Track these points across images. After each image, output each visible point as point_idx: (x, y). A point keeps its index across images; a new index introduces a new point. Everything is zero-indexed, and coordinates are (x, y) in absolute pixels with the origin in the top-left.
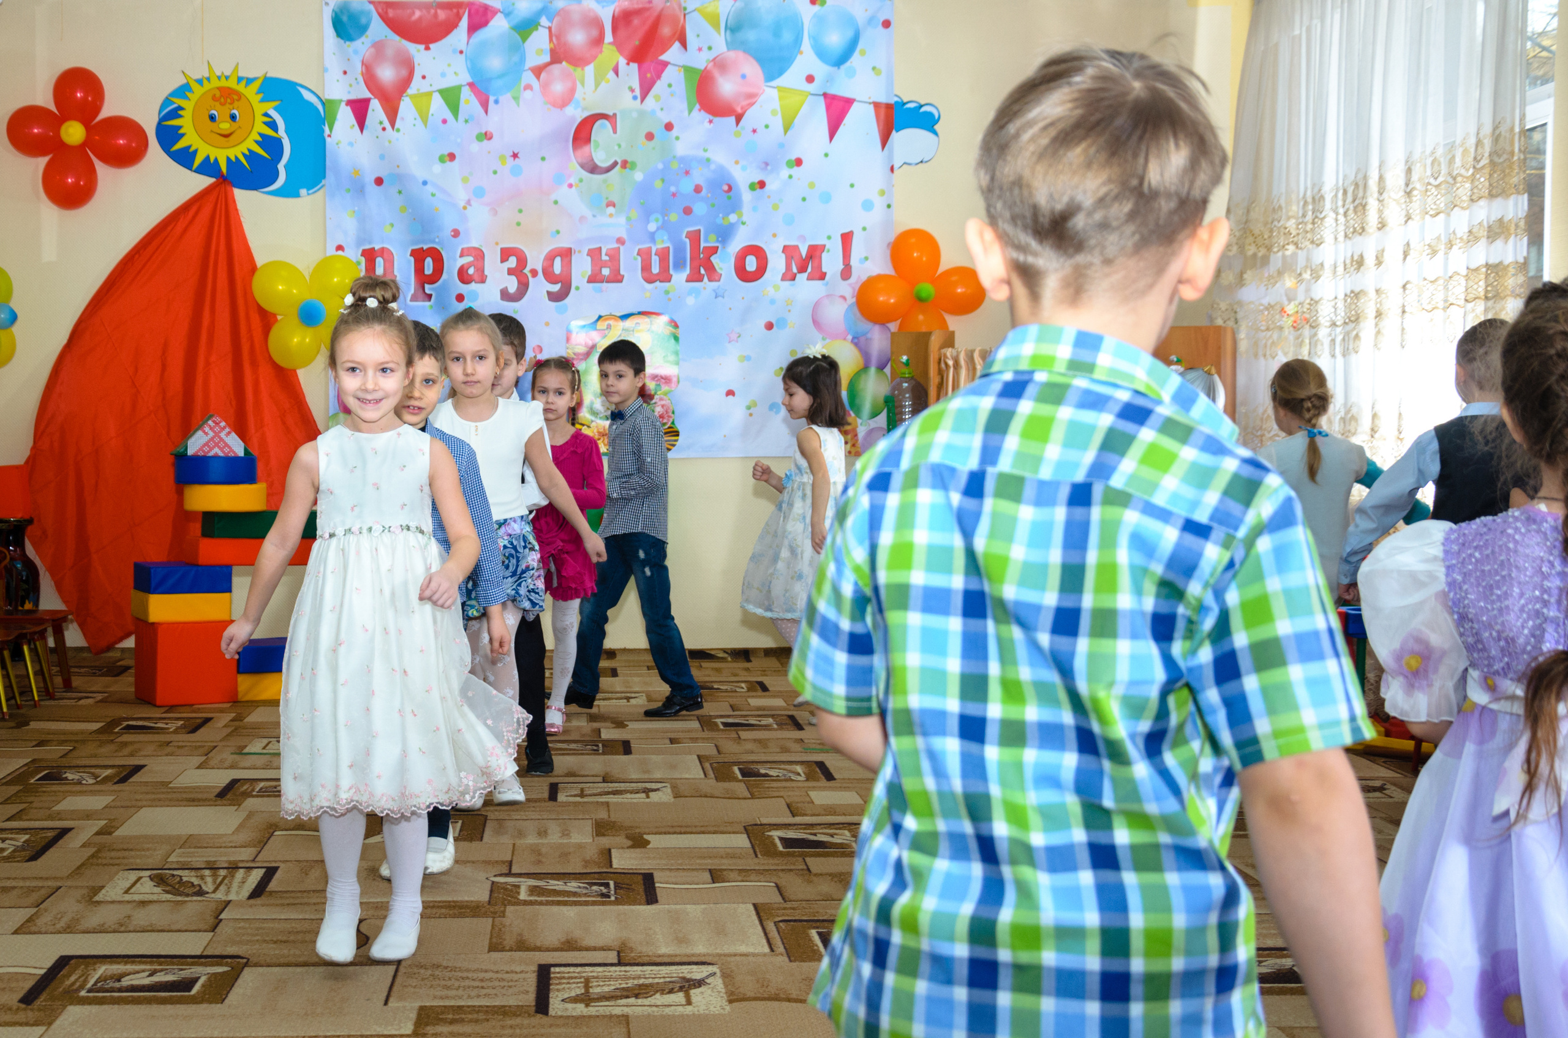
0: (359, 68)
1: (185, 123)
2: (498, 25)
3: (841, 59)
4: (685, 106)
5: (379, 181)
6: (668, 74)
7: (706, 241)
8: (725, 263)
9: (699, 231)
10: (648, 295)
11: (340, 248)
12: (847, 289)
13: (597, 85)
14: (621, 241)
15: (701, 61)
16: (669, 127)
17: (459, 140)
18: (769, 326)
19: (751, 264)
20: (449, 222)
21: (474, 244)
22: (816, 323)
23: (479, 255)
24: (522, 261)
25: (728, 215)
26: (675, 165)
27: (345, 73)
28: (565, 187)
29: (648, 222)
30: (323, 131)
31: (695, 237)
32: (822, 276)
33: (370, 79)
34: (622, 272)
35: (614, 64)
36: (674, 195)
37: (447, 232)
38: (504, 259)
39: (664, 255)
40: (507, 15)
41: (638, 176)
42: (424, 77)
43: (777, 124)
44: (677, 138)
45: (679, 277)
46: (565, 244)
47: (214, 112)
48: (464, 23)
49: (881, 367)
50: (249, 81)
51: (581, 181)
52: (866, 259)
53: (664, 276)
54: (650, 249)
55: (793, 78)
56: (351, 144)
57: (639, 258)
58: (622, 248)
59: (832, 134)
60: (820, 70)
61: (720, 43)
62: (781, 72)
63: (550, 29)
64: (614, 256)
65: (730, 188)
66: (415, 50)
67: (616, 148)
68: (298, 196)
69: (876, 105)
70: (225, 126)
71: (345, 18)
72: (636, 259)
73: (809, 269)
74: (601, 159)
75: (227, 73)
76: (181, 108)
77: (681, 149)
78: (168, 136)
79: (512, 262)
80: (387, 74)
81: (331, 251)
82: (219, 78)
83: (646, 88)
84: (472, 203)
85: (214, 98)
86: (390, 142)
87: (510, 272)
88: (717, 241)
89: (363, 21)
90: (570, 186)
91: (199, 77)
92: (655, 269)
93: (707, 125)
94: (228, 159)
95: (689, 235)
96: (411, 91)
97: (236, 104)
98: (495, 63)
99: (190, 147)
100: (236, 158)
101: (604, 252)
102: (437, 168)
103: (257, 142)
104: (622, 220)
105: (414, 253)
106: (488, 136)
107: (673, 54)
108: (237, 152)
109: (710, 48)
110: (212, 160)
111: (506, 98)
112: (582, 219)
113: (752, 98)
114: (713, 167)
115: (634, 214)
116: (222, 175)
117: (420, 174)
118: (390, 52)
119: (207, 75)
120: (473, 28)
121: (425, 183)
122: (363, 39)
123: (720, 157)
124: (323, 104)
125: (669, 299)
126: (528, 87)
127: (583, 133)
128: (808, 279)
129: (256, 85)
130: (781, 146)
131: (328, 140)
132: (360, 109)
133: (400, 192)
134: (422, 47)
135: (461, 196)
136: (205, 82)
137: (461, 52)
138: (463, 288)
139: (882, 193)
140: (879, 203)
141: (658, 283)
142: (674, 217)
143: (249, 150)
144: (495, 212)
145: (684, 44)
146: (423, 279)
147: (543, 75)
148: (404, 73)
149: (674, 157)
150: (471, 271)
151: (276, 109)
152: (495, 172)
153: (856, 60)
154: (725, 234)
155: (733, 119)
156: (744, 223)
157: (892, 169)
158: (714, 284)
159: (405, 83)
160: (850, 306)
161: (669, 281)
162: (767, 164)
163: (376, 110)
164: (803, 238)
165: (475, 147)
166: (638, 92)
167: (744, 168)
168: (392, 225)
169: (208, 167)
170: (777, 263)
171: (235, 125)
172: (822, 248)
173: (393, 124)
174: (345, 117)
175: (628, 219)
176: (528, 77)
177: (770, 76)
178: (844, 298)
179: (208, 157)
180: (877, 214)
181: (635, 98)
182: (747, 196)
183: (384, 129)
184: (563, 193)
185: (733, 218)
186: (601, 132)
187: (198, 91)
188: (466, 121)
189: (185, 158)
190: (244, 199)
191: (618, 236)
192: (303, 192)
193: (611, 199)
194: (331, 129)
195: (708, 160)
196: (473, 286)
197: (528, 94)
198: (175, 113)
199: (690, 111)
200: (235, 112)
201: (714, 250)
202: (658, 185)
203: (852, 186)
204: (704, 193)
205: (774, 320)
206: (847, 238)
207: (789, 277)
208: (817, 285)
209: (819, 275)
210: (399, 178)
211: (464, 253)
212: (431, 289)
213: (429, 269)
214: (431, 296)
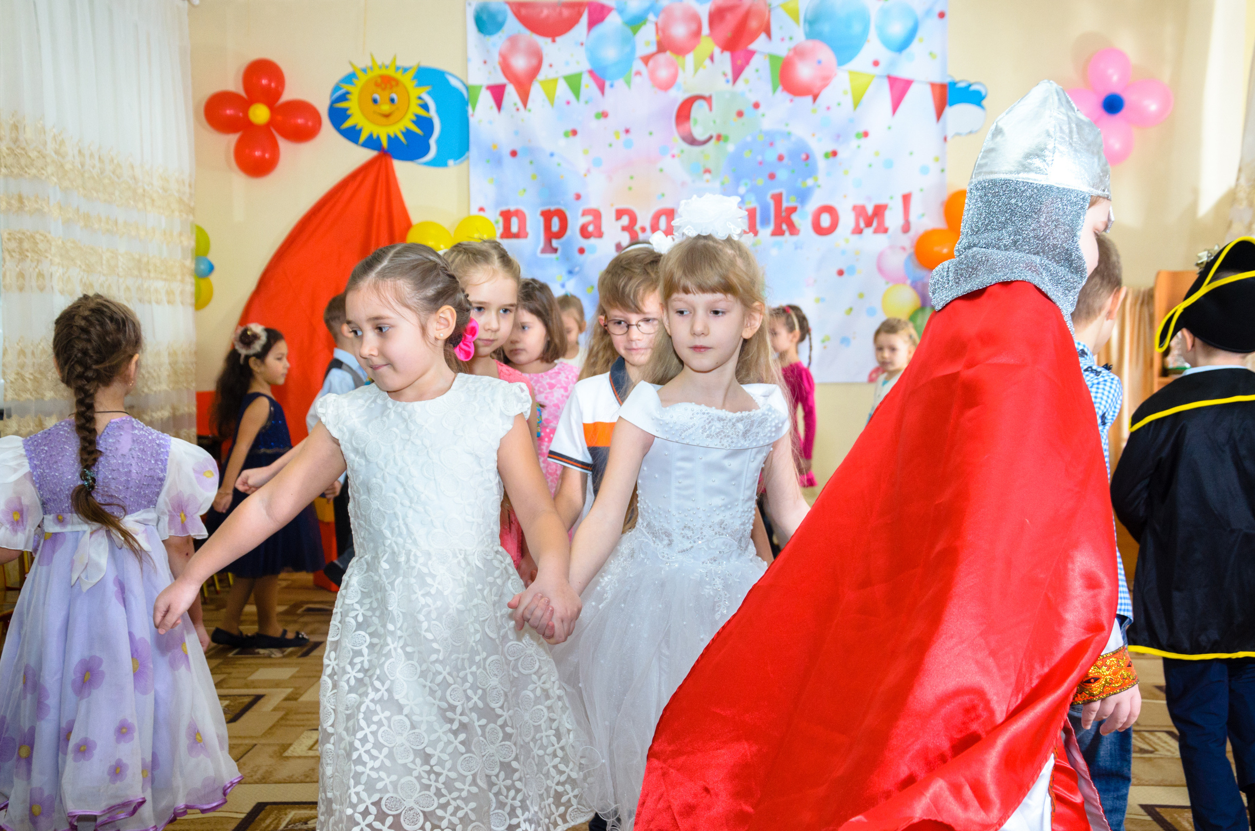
0: (496, 58)
1: (352, 105)
2: (613, 20)
3: (903, 46)
4: (769, 87)
5: (514, 154)
6: (755, 61)
7: (788, 201)
8: (803, 220)
9: (782, 193)
11: (482, 209)
12: (907, 241)
13: (696, 70)
15: (782, 50)
16: (756, 106)
17: (580, 119)
18: (841, 273)
19: (825, 220)
20: (573, 187)
21: (593, 205)
22: (880, 270)
23: (597, 215)
24: (633, 220)
25: (805, 179)
26: (761, 138)
27: (485, 62)
28: (669, 157)
29: (738, 186)
30: (466, 112)
31: (778, 199)
32: (886, 231)
33: (506, 68)
35: (709, 53)
36: (761, 163)
37: (571, 196)
38: (618, 218)
40: (621, 12)
41: (731, 148)
42: (551, 66)
43: (848, 101)
44: (763, 115)
45: (765, 232)
46: (667, 205)
47: (377, 96)
48: (584, 19)
50: (405, 70)
51: (682, 151)
52: (923, 215)
53: (753, 231)
55: (861, 62)
56: (490, 122)
59: (895, 108)
60: (884, 55)
61: (799, 35)
62: (850, 58)
63: (656, 24)
65: (808, 158)
66: (543, 42)
67: (712, 123)
68: (446, 165)
69: (933, 85)
70: (386, 108)
71: (485, 17)
73: (875, 224)
74: (699, 133)
75: (387, 62)
76: (348, 93)
77: (766, 124)
78: (338, 116)
79: (625, 220)
80: (520, 63)
81: (474, 211)
82: (380, 67)
83: (737, 72)
84: (592, 171)
85: (377, 85)
86: (523, 120)
87: (624, 229)
88: (797, 201)
89: (500, 18)
90: (673, 156)
91: (362, 65)
93: (788, 104)
94: (389, 136)
95: (773, 197)
96: (541, 76)
97: (395, 89)
98: (610, 54)
99: (356, 125)
100: (395, 134)
102: (563, 142)
103: (414, 122)
104: (717, 185)
105: (543, 213)
106: (605, 115)
107: (759, 44)
108: (396, 129)
109: (791, 38)
110: (375, 137)
111: (620, 83)
112: (684, 184)
113: (826, 80)
114: (793, 139)
115: (727, 180)
116: (383, 149)
117: (548, 147)
118: (522, 44)
119: (369, 64)
120: (592, 24)
121: (552, 155)
122: (500, 34)
123: (800, 131)
124: (467, 88)
126: (638, 73)
127: (684, 113)
128: (874, 232)
129: (411, 74)
130: (851, 120)
131: (471, 118)
132: (498, 93)
133: (531, 162)
134: (549, 40)
135: (582, 165)
136: (369, 71)
137: (582, 44)
138: (584, 243)
139: (937, 159)
140: (934, 168)
142: (760, 182)
143: (406, 128)
144: (611, 179)
145: (769, 35)
146: (550, 235)
147: (651, 63)
148: (534, 62)
149: (761, 131)
150: (591, 228)
151: (429, 93)
152: (610, 145)
153: (915, 47)
154: (804, 196)
155: (809, 99)
156: (819, 186)
157: (945, 139)
158: (794, 238)
159: (535, 71)
160: (910, 256)
161: (757, 235)
162: (838, 136)
163: (511, 94)
164: (869, 199)
165: (594, 124)
166: (730, 76)
167: (820, 140)
168: (525, 190)
169: (372, 143)
170: (847, 220)
171: (394, 107)
172: (885, 207)
173: (525, 104)
174: (486, 99)
175: (722, 184)
176: (638, 65)
177: (842, 62)
178: (904, 249)
179: (371, 136)
180: (933, 176)
181: (728, 81)
182: (822, 164)
183: (518, 110)
184: (668, 163)
185: (810, 182)
186: (699, 110)
187: (363, 79)
188: (587, 102)
189: (352, 134)
190: (402, 169)
192: (451, 162)
193: (707, 167)
194: (474, 108)
195: (788, 135)
196: (593, 241)
197: (637, 80)
198: (344, 97)
199: (774, 90)
200: (394, 96)
201: (793, 210)
202: (747, 154)
203: (911, 154)
204: (786, 161)
205: (844, 268)
206: (906, 198)
207: (858, 231)
208: (881, 237)
209: (882, 229)
210: (531, 151)
211: (585, 213)
212: (557, 243)
213: (555, 227)
214: (557, 249)
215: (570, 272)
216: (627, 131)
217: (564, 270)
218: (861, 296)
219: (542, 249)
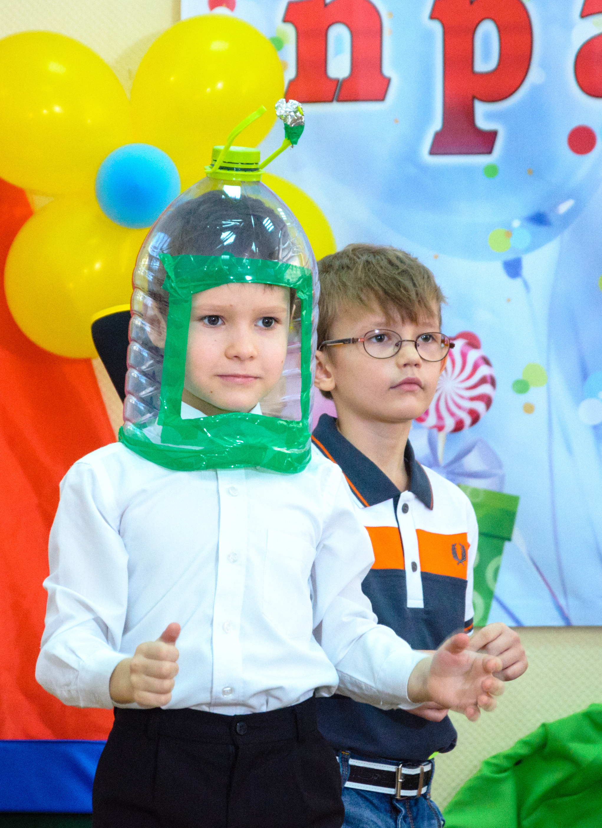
81: (195, 2)
105: (442, 9)
138: (592, 113)
212: (490, 116)
213: (487, 56)
214: (491, 136)
215: (539, 219)
219: (438, 137)
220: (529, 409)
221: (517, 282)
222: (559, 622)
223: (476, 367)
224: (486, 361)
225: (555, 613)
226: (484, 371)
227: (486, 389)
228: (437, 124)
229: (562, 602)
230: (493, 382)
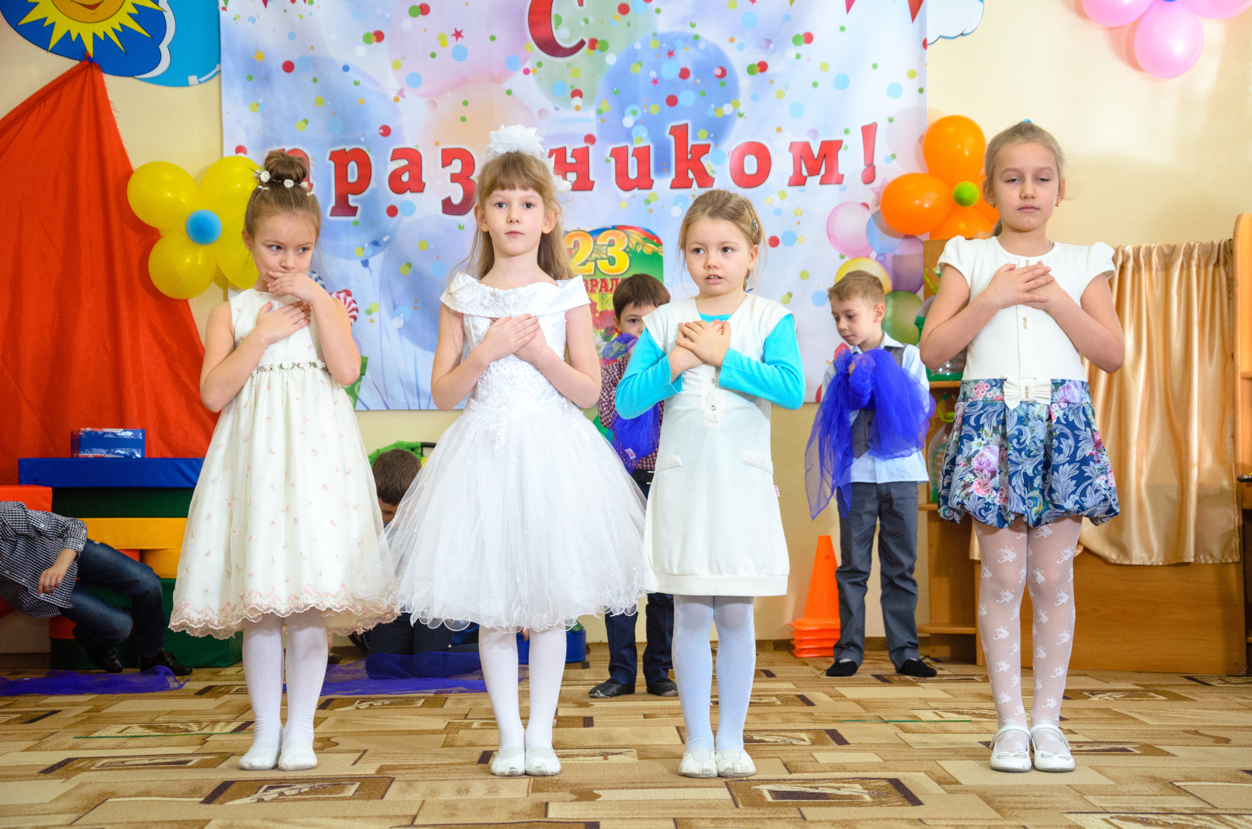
5: (288, 67)
7: (695, 137)
8: (718, 165)
9: (686, 125)
10: (624, 205)
11: (240, 149)
12: (868, 194)
14: (590, 139)
17: (388, 15)
19: (751, 165)
20: (379, 116)
21: (409, 144)
22: (830, 235)
23: (413, 158)
24: (468, 165)
25: (721, 105)
26: (654, 45)
28: (521, 72)
29: (623, 116)
31: (680, 133)
32: (840, 180)
34: (592, 178)
36: (655, 82)
37: (376, 131)
38: (446, 163)
39: (642, 155)
41: (611, 59)
44: (658, 11)
45: (662, 183)
49: (915, 291)
51: (540, 64)
52: (894, 156)
53: (644, 182)
54: (627, 147)
56: (252, 20)
57: (613, 161)
58: (592, 149)
59: (850, 2)
64: (582, 156)
65: (724, 73)
67: (583, 23)
68: (186, 84)
72: (608, 161)
73: (823, 171)
74: (563, 37)
77: (664, 24)
79: (456, 166)
81: (229, 151)
84: (406, 93)
86: (301, 17)
87: (454, 178)
88: (709, 137)
90: (527, 72)
92: (633, 174)
94: (95, 36)
95: (674, 131)
99: (45, 19)
100: (105, 34)
101: (569, 153)
102: (362, 50)
103: (131, 16)
104: (592, 113)
105: (334, 156)
106: (425, 10)
108: (107, 28)
110: (74, 37)
112: (542, 112)
114: (702, 46)
115: (606, 107)
116: (89, 57)
117: (340, 57)
121: (346, 68)
123: (711, 34)
125: (651, 211)
127: (541, 7)
128: (822, 182)
130: (787, 18)
131: (223, 13)
133: (315, 80)
135: (391, 84)
138: (396, 199)
139: (912, 74)
140: (909, 87)
141: (636, 191)
142: (654, 109)
143: (121, 25)
144: (434, 105)
146: (344, 189)
149: (655, 34)
150: (405, 177)
152: (433, 55)
154: (719, 129)
156: (741, 115)
157: (925, 44)
160: (875, 216)
161: (650, 188)
162: (769, 42)
164: (815, 133)
165: (409, 24)
167: (741, 48)
168: (306, 122)
169: (69, 47)
170: (782, 164)
172: (838, 144)
175: (599, 112)
178: (865, 205)
179: (68, 33)
180: (907, 99)
182: (744, 82)
183: (293, 1)
184: (518, 82)
185: (727, 109)
186: (563, 4)
189: (38, 34)
190: (117, 88)
191: (586, 132)
192: (193, 79)
193: (577, 87)
194: (226, 1)
195: (697, 37)
196: (408, 196)
201: (705, 149)
202: (636, 69)
203: (875, 66)
204: (692, 76)
205: (780, 237)
206: (869, 132)
207: (798, 181)
208: (831, 190)
209: (832, 177)
210: (314, 62)
211: (398, 154)
212: (355, 201)
213: (353, 176)
214: (356, 209)
215: (376, 243)
216: (458, 34)
217: (366, 239)
218: (804, 275)
219: (333, 209)
220: (372, 321)
221: (367, 269)
222: (385, 408)
223: (350, 304)
224: (354, 302)
225: (382, 404)
226: (353, 305)
227: (354, 313)
228: (333, 203)
229: (386, 400)
230: (357, 310)
